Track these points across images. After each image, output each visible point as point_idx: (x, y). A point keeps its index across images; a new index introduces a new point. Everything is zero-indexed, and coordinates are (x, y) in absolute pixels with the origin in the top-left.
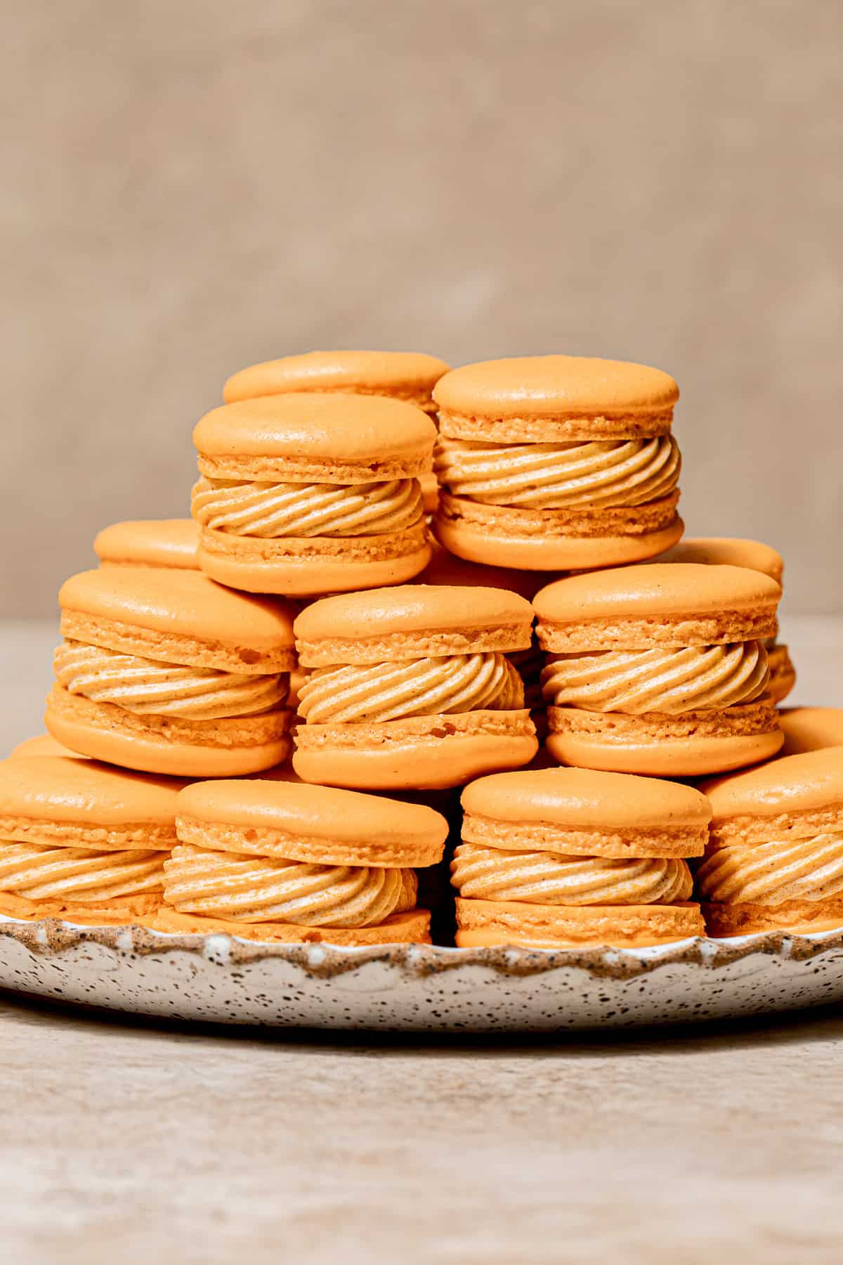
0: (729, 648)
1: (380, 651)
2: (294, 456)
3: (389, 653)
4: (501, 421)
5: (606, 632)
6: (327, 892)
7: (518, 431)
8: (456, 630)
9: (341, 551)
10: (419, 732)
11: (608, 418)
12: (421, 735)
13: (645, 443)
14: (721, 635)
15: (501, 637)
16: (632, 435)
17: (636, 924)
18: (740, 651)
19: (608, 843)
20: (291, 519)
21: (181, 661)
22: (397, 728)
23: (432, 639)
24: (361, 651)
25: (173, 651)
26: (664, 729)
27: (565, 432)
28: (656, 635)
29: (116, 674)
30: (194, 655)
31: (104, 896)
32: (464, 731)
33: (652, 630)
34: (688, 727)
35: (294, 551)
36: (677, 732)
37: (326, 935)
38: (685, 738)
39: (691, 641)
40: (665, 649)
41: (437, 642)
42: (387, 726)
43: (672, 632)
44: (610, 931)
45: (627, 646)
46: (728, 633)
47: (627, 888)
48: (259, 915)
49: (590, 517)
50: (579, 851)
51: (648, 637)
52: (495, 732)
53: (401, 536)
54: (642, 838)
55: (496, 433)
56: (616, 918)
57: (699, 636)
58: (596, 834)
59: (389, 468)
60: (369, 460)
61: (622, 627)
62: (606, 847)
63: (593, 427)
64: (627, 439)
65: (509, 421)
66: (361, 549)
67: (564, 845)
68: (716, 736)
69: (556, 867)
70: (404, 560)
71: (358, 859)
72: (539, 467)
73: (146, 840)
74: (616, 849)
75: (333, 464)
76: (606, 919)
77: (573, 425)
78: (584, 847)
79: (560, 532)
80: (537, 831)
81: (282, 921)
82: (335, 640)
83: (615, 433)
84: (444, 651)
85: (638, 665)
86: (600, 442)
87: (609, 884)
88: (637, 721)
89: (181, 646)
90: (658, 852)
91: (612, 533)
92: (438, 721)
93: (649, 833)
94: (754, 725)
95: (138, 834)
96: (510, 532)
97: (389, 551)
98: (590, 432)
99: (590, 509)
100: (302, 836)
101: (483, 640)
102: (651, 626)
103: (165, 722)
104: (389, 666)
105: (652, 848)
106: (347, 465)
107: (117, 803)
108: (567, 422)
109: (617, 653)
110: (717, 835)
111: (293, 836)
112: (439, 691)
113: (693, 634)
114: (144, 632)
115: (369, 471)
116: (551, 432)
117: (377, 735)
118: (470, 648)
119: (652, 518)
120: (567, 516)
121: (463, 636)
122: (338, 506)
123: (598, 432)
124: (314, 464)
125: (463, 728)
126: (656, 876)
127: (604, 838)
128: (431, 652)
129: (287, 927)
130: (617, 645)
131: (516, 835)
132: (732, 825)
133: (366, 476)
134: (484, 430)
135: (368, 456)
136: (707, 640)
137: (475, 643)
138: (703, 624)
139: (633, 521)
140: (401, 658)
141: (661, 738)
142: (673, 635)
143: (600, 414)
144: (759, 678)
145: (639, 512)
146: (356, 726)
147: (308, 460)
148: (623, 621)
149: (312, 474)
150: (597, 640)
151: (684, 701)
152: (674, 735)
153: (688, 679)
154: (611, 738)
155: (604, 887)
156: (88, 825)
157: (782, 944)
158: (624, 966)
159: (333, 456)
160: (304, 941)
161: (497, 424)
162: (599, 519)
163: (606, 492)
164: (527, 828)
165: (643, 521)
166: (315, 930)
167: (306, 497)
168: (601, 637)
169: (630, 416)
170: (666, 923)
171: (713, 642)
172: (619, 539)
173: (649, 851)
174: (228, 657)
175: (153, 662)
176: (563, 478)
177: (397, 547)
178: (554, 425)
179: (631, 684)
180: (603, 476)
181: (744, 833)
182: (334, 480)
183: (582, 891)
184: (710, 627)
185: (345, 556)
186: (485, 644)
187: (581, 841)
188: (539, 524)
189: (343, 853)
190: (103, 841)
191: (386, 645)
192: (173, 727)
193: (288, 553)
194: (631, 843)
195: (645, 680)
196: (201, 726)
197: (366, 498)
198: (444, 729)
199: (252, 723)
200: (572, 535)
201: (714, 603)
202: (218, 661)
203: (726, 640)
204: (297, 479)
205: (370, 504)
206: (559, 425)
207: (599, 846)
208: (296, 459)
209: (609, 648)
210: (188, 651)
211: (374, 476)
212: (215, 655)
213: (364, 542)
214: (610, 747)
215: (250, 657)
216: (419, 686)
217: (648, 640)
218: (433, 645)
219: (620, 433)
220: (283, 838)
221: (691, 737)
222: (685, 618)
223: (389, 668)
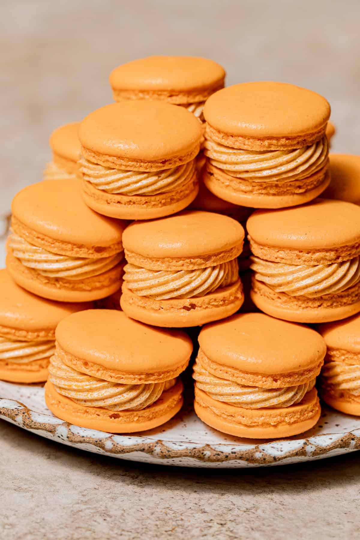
0: (342, 264)
1: (159, 265)
2: (121, 157)
3: (163, 267)
4: (232, 136)
5: (278, 253)
6: (123, 396)
7: (240, 143)
8: (199, 257)
9: (146, 202)
10: (177, 308)
11: (288, 139)
12: (178, 309)
13: (308, 148)
14: (338, 258)
15: (223, 256)
16: (301, 145)
17: (279, 420)
18: (347, 265)
19: (266, 381)
20: (120, 187)
21: (64, 254)
22: (165, 304)
23: (185, 261)
24: (150, 263)
25: (60, 248)
26: (305, 303)
27: (264, 146)
28: (303, 258)
29: (33, 256)
30: (70, 251)
31: (26, 361)
32: (201, 307)
33: (301, 256)
34: (318, 303)
35: (122, 202)
36: (312, 306)
37: (122, 415)
38: (316, 309)
39: (321, 262)
40: (308, 266)
41: (187, 263)
42: (161, 302)
43: (312, 258)
44: (265, 423)
45: (288, 262)
46: (342, 257)
47: (275, 402)
48: (89, 404)
49: (277, 186)
50: (251, 384)
51: (299, 259)
52: (217, 306)
53: (179, 191)
54: (284, 378)
55: (229, 142)
56: (268, 417)
57: (326, 259)
58: (260, 377)
59: (172, 162)
60: (161, 159)
61: (286, 252)
62: (265, 383)
63: (279, 144)
64: (298, 148)
65: (236, 138)
66: (156, 201)
67: (243, 380)
68: (332, 308)
69: (239, 390)
70: (180, 203)
71: (139, 381)
72: (251, 162)
73: (47, 336)
74: (269, 384)
75: (142, 162)
76: (263, 418)
77: (268, 143)
78: (253, 382)
79: (261, 192)
80: (230, 371)
81: (101, 408)
82: (138, 255)
83: (292, 145)
84: (191, 267)
85: (293, 273)
86: (283, 150)
87: (265, 400)
88: (292, 298)
89: (64, 246)
90: (292, 384)
91: (288, 193)
92: (187, 302)
93: (287, 376)
94: (354, 299)
95: (42, 334)
96: (236, 190)
97: (172, 199)
98: (278, 146)
99: (277, 183)
100: (111, 369)
101: (213, 260)
102: (301, 254)
103: (57, 280)
104: (163, 273)
105: (289, 382)
106: (149, 162)
107: (32, 319)
108: (266, 141)
109: (284, 264)
110: (331, 354)
111: (106, 369)
112: (188, 288)
113: (323, 259)
114: (46, 238)
115: (161, 165)
116: (257, 146)
117: (156, 306)
118: (206, 264)
119: (311, 183)
120: (264, 186)
121: (201, 260)
122: (145, 182)
123: (283, 145)
124: (132, 161)
125: (200, 306)
126: (291, 394)
127: (264, 379)
128: (185, 268)
129: (102, 411)
130: (283, 261)
131: (221, 370)
132: (338, 352)
133: (160, 167)
134: (224, 139)
135: (159, 158)
136: (330, 261)
137: (208, 262)
138: (328, 254)
139: (300, 187)
140: (169, 269)
141: (303, 308)
142: (313, 259)
143: (283, 138)
144: (357, 276)
145: (303, 182)
146: (147, 299)
147: (129, 160)
148: (287, 250)
149: (131, 166)
150: (274, 257)
151: (316, 292)
152: (310, 307)
153: (318, 283)
154: (279, 304)
155: (263, 401)
156: (18, 329)
157: (350, 443)
158: (264, 459)
159: (142, 159)
160: (111, 418)
161: (231, 138)
162: (281, 187)
163: (284, 176)
164: (225, 368)
165: (305, 186)
166: (116, 413)
167: (128, 177)
168: (276, 256)
169: (300, 136)
170: (295, 417)
171: (333, 262)
172: (292, 196)
173: (287, 384)
174: (88, 251)
175: (50, 252)
176: (262, 169)
177: (178, 197)
178: (259, 143)
179: (289, 283)
180: (283, 169)
181: (343, 358)
182: (142, 170)
183: (252, 403)
184: (332, 255)
185: (148, 205)
186: (214, 262)
187: (252, 380)
188: (250, 188)
189: (131, 378)
190: (25, 337)
191: (163, 263)
192: (61, 283)
193: (119, 202)
194: (278, 380)
195: (296, 282)
196: (75, 282)
197: (159, 177)
198: (190, 307)
199: (102, 278)
200: (268, 194)
201: (334, 244)
202: (82, 253)
203: (340, 260)
204: (123, 168)
205: (162, 179)
206: (262, 142)
207: (261, 382)
208: (123, 159)
209: (280, 261)
210: (68, 249)
211: (163, 166)
212: (81, 251)
213: (158, 198)
214: (278, 309)
215: (99, 250)
216: (177, 286)
217: (299, 260)
218: (186, 265)
219: (294, 145)
220: (101, 369)
221: (320, 308)
222: (319, 251)
223: (164, 274)
